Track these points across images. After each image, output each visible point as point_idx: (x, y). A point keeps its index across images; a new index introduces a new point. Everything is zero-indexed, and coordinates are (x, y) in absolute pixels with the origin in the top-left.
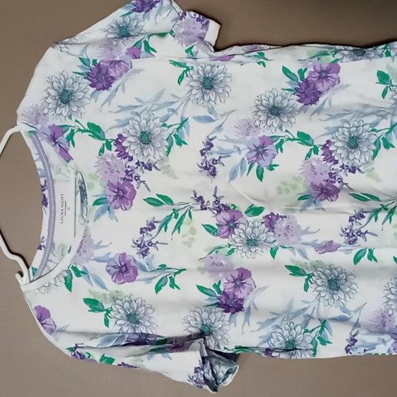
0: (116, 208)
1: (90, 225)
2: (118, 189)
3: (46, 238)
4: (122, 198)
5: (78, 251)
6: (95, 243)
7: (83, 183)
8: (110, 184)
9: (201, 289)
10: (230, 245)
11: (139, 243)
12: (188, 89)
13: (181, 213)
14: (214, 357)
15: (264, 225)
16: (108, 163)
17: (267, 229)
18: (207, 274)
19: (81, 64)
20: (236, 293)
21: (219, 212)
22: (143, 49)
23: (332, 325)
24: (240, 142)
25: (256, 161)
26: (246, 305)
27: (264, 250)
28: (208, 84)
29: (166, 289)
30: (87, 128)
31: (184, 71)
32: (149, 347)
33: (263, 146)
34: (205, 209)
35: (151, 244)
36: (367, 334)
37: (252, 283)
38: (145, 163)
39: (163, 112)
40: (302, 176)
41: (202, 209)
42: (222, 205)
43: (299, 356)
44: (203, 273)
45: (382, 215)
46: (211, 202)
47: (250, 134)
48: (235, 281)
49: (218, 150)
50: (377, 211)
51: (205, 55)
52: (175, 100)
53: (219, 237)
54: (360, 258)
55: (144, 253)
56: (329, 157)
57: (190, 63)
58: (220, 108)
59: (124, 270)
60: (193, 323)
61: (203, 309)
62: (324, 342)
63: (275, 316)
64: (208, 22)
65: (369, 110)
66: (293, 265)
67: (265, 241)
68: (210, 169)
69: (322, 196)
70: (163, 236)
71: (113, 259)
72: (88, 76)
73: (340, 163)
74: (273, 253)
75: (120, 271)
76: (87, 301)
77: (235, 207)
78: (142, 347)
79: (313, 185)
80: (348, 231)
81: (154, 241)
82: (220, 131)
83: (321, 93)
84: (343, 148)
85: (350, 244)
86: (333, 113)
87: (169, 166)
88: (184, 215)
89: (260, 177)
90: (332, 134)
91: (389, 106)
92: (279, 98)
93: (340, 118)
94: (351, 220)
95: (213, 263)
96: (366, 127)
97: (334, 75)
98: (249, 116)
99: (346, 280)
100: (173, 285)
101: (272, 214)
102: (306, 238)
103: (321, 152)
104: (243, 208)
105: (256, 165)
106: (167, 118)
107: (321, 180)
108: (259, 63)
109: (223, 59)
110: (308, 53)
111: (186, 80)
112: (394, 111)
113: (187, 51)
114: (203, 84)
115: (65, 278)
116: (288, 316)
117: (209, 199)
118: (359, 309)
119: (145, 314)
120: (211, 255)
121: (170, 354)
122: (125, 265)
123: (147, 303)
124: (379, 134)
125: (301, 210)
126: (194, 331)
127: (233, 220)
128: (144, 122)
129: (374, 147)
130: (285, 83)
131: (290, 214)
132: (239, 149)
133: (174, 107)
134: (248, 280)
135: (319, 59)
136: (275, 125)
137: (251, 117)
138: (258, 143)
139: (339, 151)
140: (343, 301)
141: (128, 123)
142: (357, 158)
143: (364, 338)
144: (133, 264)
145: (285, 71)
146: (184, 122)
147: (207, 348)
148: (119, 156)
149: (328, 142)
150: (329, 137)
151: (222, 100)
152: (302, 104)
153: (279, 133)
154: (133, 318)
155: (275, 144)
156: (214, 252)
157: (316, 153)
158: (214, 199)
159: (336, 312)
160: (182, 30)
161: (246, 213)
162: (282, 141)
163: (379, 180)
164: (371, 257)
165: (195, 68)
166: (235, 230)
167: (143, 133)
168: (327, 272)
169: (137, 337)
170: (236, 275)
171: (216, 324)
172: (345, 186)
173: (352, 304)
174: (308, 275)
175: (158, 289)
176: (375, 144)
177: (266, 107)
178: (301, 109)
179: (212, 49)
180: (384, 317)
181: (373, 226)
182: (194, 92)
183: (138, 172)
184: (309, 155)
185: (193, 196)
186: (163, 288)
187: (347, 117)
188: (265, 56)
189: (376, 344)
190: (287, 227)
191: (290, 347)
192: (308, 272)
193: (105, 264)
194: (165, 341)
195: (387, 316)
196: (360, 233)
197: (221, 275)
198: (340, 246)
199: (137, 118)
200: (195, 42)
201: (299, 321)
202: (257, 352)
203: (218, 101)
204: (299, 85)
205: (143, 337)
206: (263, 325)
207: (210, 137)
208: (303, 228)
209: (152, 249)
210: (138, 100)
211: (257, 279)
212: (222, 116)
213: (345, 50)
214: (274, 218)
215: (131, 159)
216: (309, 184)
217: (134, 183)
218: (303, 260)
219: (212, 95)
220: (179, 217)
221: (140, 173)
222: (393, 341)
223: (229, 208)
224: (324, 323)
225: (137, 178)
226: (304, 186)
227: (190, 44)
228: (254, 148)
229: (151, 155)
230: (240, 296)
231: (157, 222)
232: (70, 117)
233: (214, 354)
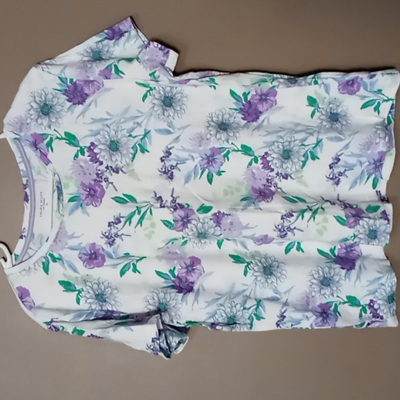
0: (88, 205)
1: (66, 218)
2: (90, 189)
3: (27, 229)
4: (93, 196)
5: (55, 241)
6: (70, 234)
7: (60, 183)
8: (83, 185)
9: (158, 273)
10: (184, 238)
11: (107, 234)
12: (151, 105)
13: (143, 210)
14: (169, 330)
15: (212, 221)
16: (81, 166)
17: (215, 225)
18: (164, 261)
19: (60, 82)
20: (188, 277)
21: (175, 209)
22: (113, 71)
23: (266, 304)
24: (194, 152)
25: (207, 167)
26: (196, 287)
27: (212, 242)
28: (168, 102)
29: (129, 273)
30: (64, 136)
31: (148, 91)
32: (114, 322)
33: (213, 155)
34: (164, 207)
35: (116, 235)
36: (294, 311)
37: (201, 269)
38: (113, 167)
39: (130, 125)
40: (244, 181)
41: (161, 207)
42: (178, 204)
43: (238, 329)
44: (160, 260)
45: (307, 215)
46: (169, 202)
47: (202, 145)
48: (187, 267)
49: (175, 157)
50: (303, 212)
51: (165, 79)
52: (140, 115)
53: (174, 231)
54: (290, 249)
55: (111, 244)
56: (267, 166)
57: (153, 84)
58: (177, 122)
59: (93, 257)
60: (151, 302)
61: (160, 290)
62: (259, 318)
63: (220, 296)
64: (168, 52)
65: (299, 128)
66: (236, 254)
67: (213, 234)
68: (168, 174)
69: (260, 198)
70: (128, 229)
71: (84, 248)
72: (66, 92)
73: (276, 171)
74: (220, 244)
75: (91, 259)
76: (61, 283)
77: (189, 206)
78: (108, 321)
79: (253, 189)
80: (280, 227)
81: (119, 233)
82: (178, 142)
83: (261, 113)
84: (278, 159)
85: (281, 237)
86: (270, 130)
87: (133, 170)
88: (146, 212)
89: (210, 181)
90: (269, 147)
91: (316, 125)
92: (227, 116)
93: (276, 134)
94: (282, 218)
95: (170, 253)
96: (297, 142)
97: (272, 98)
98: (202, 130)
99: (278, 267)
100: (135, 270)
101: (219, 212)
102: (246, 233)
103: (260, 161)
104: (195, 207)
105: (207, 171)
106: (133, 130)
107: (259, 184)
108: (211, 87)
109: (180, 83)
110: (251, 80)
111: (149, 98)
112: (320, 130)
113: (150, 75)
114: (164, 102)
115: (43, 263)
116: (230, 297)
117: (167, 198)
118: (288, 292)
119: (111, 294)
120: (168, 245)
121: (132, 327)
122: (95, 253)
123: (113, 285)
124: (307, 148)
125: (243, 210)
126: (152, 308)
127: (187, 216)
128: (113, 133)
129: (303, 159)
130: (232, 103)
131: (234, 213)
132: (193, 157)
133: (139, 120)
134: (198, 267)
135: (259, 85)
136: (223, 138)
137: (203, 131)
138: (209, 153)
139: (275, 161)
140: (276, 285)
141: (99, 133)
142: (289, 167)
143: (291, 314)
144: (101, 252)
145: (232, 93)
146: (147, 133)
147: (163, 323)
148: (91, 160)
149: (266, 153)
150: (267, 150)
151: (180, 116)
152: (245, 122)
153: (225, 145)
154: (100, 297)
155: (223, 154)
156: (170, 243)
157: (256, 162)
158: (171, 199)
159: (269, 293)
160: (146, 57)
161: (198, 211)
162: (228, 152)
163: (306, 185)
164: (299, 249)
165: (157, 89)
166: (189, 225)
167: (112, 142)
168: (263, 260)
169: (104, 313)
170: (188, 262)
171: (171, 302)
172: (279, 190)
173: (282, 287)
174: (247, 263)
175: (122, 273)
176: (304, 156)
177: (216, 123)
178: (245, 126)
179: (172, 75)
180: (308, 297)
181: (300, 223)
182: (156, 108)
183: (107, 174)
184: (250, 164)
185: (154, 196)
186: (127, 273)
187: (281, 134)
188: (216, 81)
189: (300, 320)
190: (231, 223)
191: (231, 322)
192: (247, 261)
193: (78, 252)
194: (127, 317)
195: (311, 296)
196: (289, 229)
197: (176, 262)
198: (273, 239)
199: (107, 129)
200: (157, 67)
201: (239, 300)
202: (203, 325)
203: (176, 117)
204: (243, 105)
205: (109, 313)
206: (209, 304)
207: (169, 147)
208: (244, 224)
209: (118, 240)
210: (108, 114)
211: (206, 265)
212: (179, 129)
213: (281, 78)
214: (221, 216)
215: (101, 163)
216: (250, 188)
217: (104, 184)
218: (244, 250)
219: (171, 112)
220: (142, 213)
221: (109, 176)
222: (315, 317)
223: (183, 207)
224: (259, 302)
225: (107, 180)
226: (246, 189)
227: (154, 68)
228: (205, 157)
229: (119, 160)
230: (191, 280)
231: (122, 217)
232: (50, 127)
233: (168, 327)
